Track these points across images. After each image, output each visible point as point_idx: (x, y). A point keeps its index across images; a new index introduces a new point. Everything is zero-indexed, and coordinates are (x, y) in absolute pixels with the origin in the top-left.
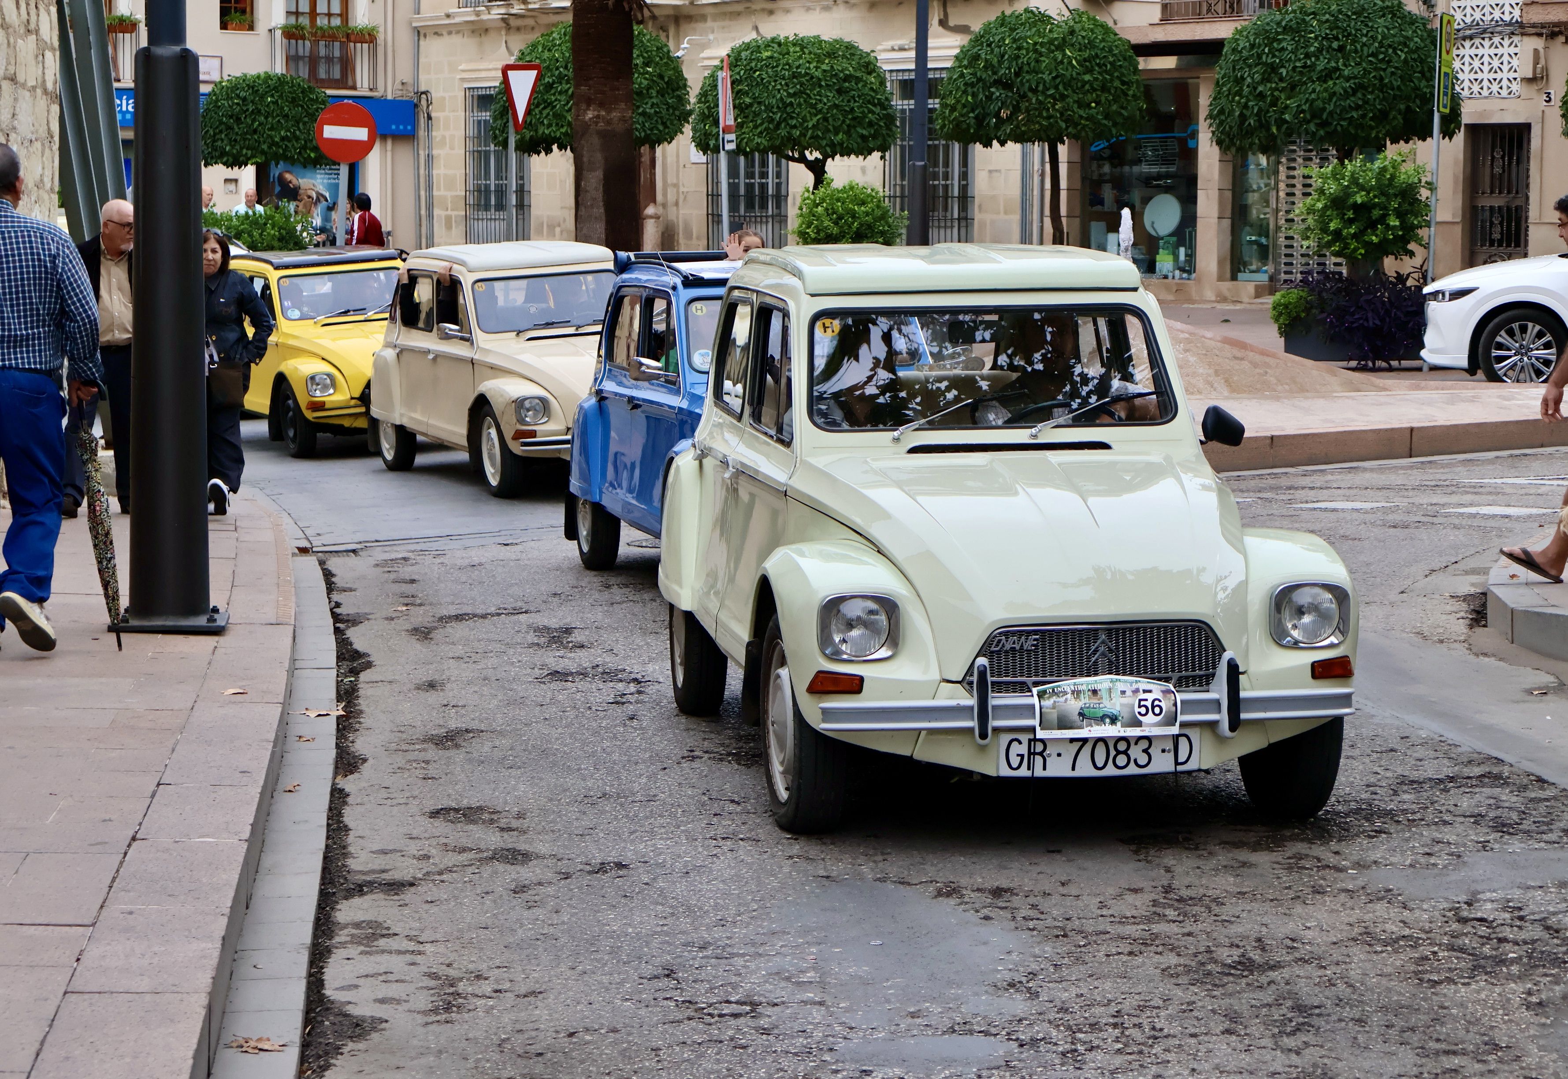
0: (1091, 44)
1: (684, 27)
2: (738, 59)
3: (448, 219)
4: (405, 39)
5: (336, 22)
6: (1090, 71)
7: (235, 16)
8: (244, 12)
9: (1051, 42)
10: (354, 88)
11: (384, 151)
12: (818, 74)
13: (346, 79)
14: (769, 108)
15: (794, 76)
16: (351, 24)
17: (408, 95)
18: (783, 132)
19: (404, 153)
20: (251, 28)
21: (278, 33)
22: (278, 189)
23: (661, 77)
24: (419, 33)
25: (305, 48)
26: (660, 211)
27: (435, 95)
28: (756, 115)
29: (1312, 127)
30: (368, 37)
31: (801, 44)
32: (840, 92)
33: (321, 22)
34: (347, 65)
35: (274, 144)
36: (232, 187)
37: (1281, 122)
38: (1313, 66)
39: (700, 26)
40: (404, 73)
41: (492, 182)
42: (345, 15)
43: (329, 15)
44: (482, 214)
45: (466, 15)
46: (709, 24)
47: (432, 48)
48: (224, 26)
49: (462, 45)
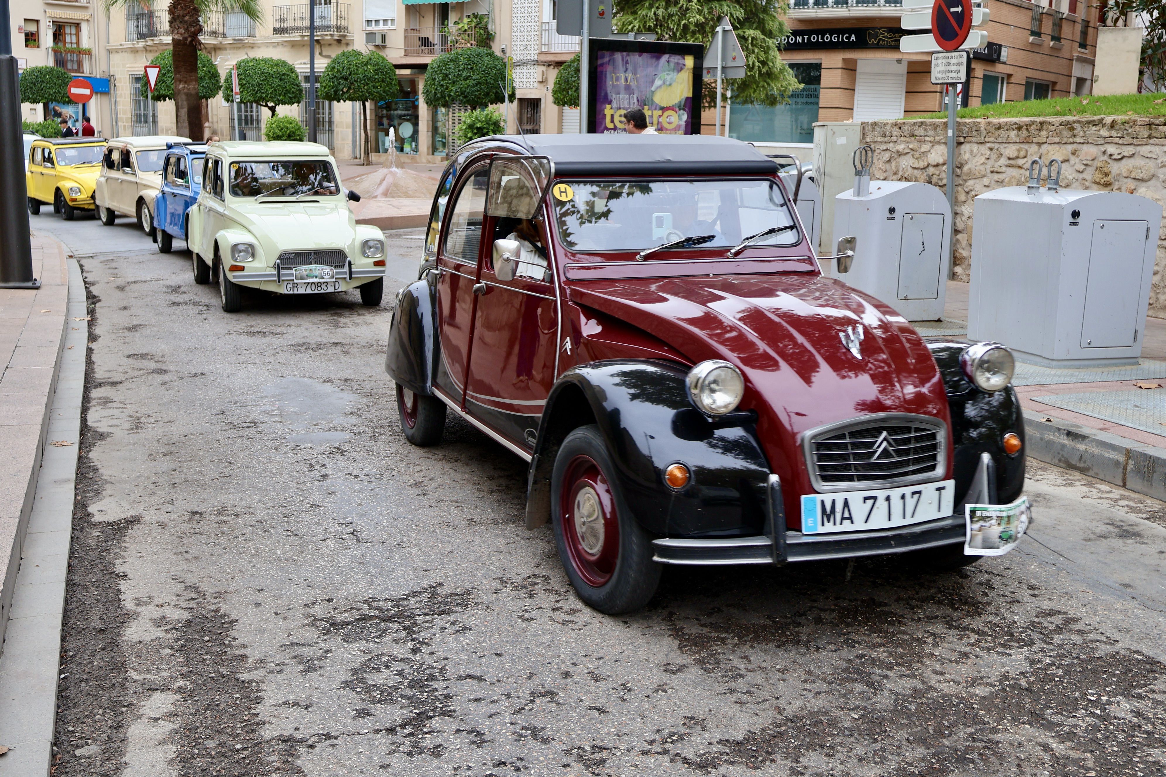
0: (378, 64)
1: (218, 52)
2: (240, 66)
3: (125, 126)
4: (103, 54)
5: (74, 46)
6: (378, 74)
7: (31, 43)
8: (35, 40)
9: (362, 63)
10: (83, 73)
11: (97, 98)
12: (272, 72)
13: (79, 68)
14: (253, 85)
15: (263, 73)
16: (81, 47)
17: (106, 76)
18: (259, 95)
19: (105, 99)
20: (38, 47)
21: (50, 50)
22: (53, 113)
23: (209, 72)
24: (109, 51)
25: (61, 56)
26: (211, 125)
27: (117, 76)
28: (248, 88)
29: (461, 98)
30: (88, 52)
31: (265, 61)
32: (281, 80)
33: (68, 46)
34: (80, 64)
35: (50, 95)
36: (33, 112)
37: (450, 96)
38: (461, 75)
39: (224, 52)
40: (104, 68)
41: (142, 113)
42: (78, 43)
43: (71, 43)
44: (138, 125)
45: (129, 45)
46: (228, 51)
47: (116, 58)
48: (27, 46)
49: (127, 57)
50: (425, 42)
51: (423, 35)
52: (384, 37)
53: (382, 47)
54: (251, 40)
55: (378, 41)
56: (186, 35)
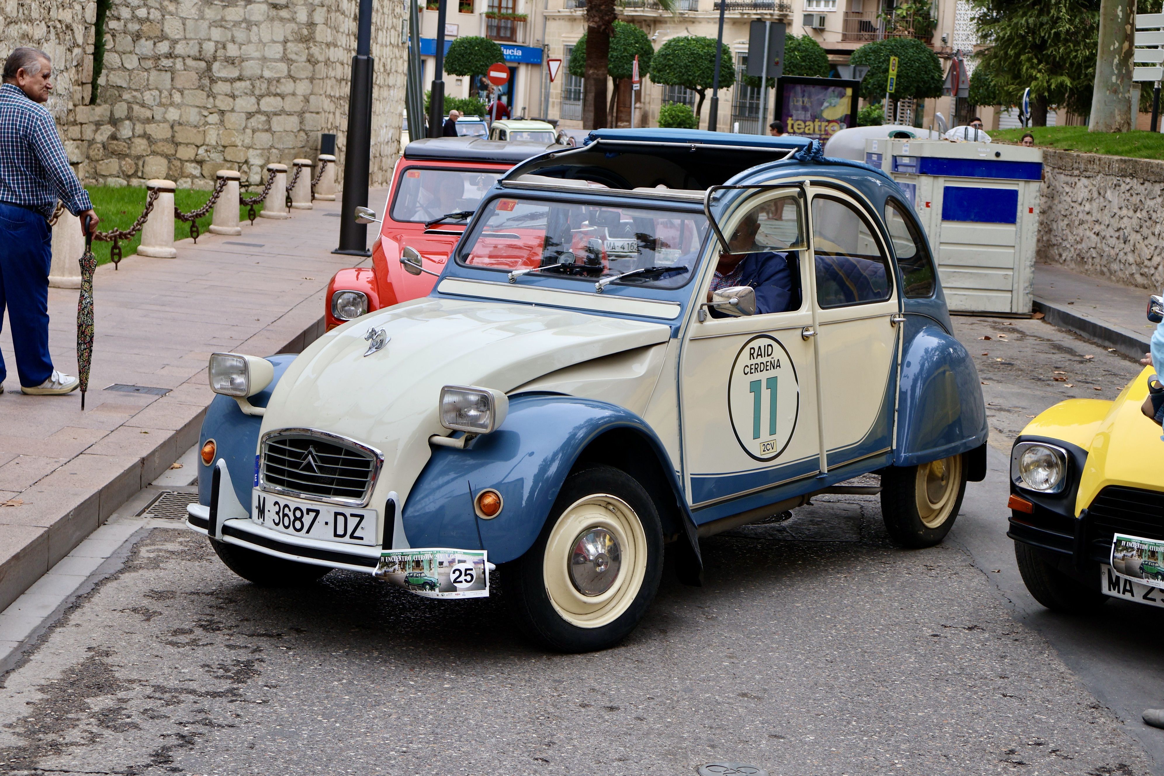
0: (806, 50)
2: (670, 45)
3: (553, 102)
4: (540, 20)
5: (510, 11)
6: (804, 61)
7: (466, 7)
8: (469, 5)
9: (790, 48)
10: (515, 41)
11: (527, 70)
12: (702, 53)
13: (512, 37)
14: (680, 67)
15: (692, 54)
16: (516, 13)
17: (540, 46)
18: (685, 77)
19: (536, 73)
20: (472, 12)
21: (484, 16)
22: (479, 85)
24: (546, 18)
25: (495, 22)
26: (642, 105)
27: (552, 46)
28: (675, 69)
29: (878, 91)
30: (523, 19)
31: (697, 40)
32: (711, 61)
33: (503, 11)
34: (513, 31)
35: (477, 67)
36: (459, 83)
37: (866, 88)
38: (880, 67)
39: (664, 26)
40: (538, 36)
41: (573, 88)
42: (514, 8)
43: (507, 8)
44: (567, 102)
45: (566, 12)
46: (668, 25)
47: (552, 25)
48: (460, 11)
49: (564, 25)
50: (865, 26)
51: (866, 19)
52: (822, 20)
53: (820, 30)
54: (691, 14)
55: (816, 23)
56: (601, 23)
